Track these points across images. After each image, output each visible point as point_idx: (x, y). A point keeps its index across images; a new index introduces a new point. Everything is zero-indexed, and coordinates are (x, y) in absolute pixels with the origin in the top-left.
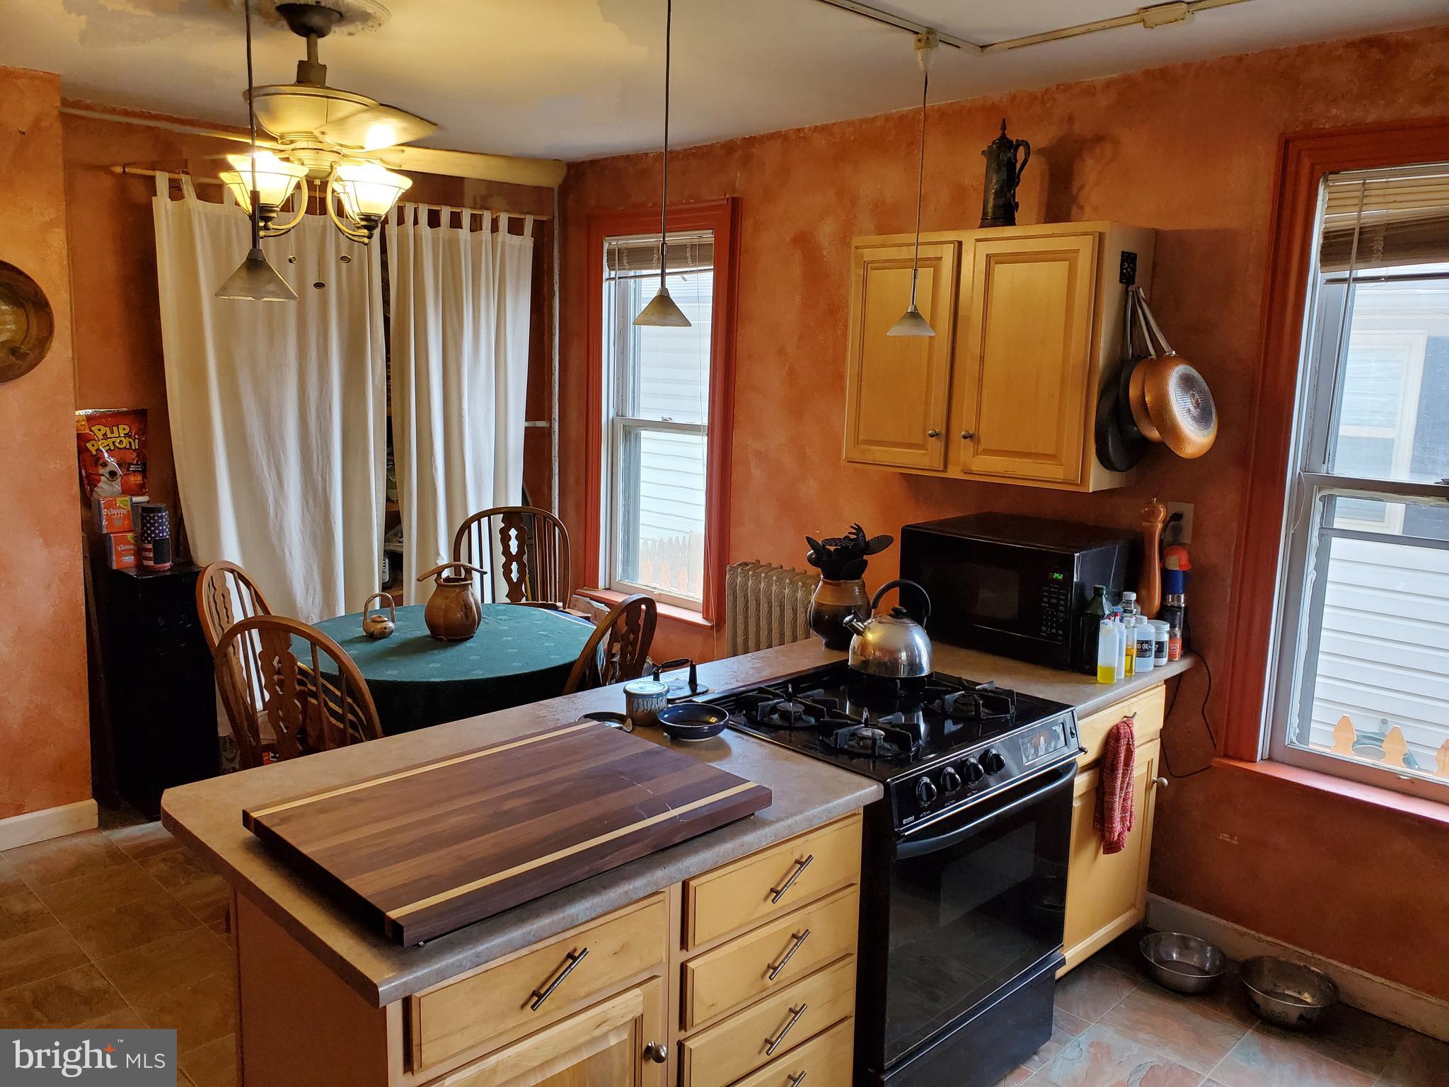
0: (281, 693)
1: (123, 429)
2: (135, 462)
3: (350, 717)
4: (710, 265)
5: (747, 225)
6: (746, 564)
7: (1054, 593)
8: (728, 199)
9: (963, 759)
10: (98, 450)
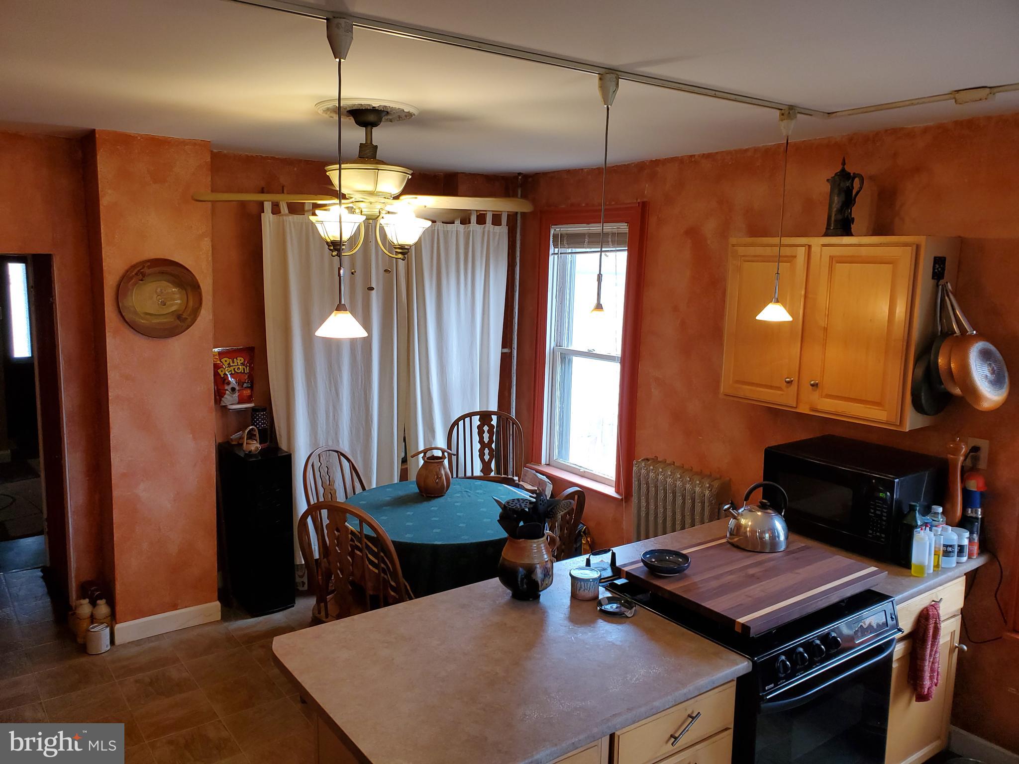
0: (339, 552)
1: (240, 360)
2: (247, 382)
3: (383, 565)
4: (625, 247)
5: (653, 220)
6: (648, 460)
7: (879, 507)
8: (639, 203)
9: (810, 641)
10: (225, 374)
